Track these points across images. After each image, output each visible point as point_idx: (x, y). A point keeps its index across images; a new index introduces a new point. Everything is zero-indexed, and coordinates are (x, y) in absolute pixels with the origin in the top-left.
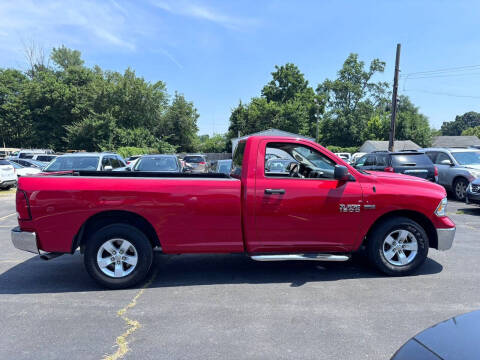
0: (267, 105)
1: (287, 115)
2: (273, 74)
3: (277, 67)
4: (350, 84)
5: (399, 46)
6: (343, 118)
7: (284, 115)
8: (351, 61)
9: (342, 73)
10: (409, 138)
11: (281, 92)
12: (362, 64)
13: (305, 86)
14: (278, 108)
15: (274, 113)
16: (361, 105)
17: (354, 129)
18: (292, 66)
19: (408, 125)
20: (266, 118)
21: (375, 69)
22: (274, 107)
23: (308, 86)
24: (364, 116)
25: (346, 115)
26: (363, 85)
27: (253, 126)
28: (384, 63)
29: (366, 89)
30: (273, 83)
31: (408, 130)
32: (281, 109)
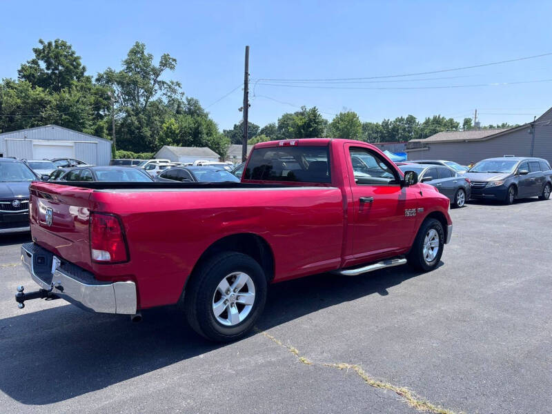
0: (31, 92)
1: (62, 108)
2: (36, 51)
3: (41, 42)
4: (139, 78)
5: (247, 48)
6: (134, 118)
7: (58, 107)
8: (137, 51)
9: (128, 63)
10: (206, 145)
11: (49, 77)
12: (150, 57)
13: (82, 73)
14: (48, 98)
15: (42, 104)
16: (153, 104)
17: (147, 132)
18: (64, 44)
19: (205, 131)
20: (32, 109)
21: (165, 65)
22: (42, 95)
23: (86, 74)
24: (157, 118)
25: (137, 114)
26: (152, 82)
27: (11, 120)
28: (175, 60)
29: (157, 87)
30: (34, 62)
31: (205, 136)
32: (54, 99)
